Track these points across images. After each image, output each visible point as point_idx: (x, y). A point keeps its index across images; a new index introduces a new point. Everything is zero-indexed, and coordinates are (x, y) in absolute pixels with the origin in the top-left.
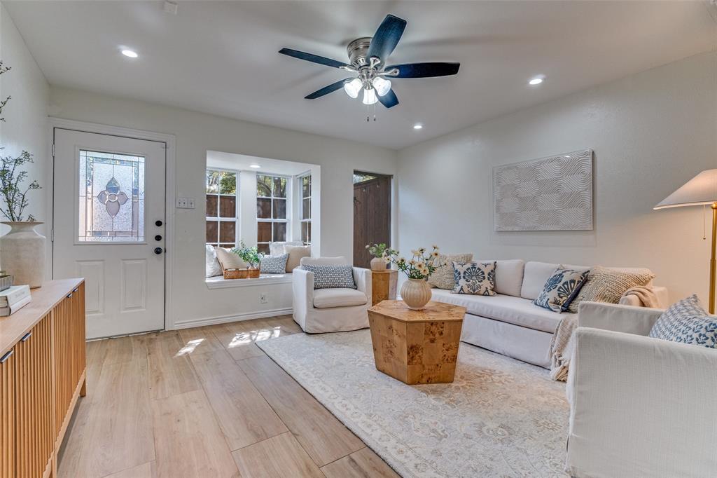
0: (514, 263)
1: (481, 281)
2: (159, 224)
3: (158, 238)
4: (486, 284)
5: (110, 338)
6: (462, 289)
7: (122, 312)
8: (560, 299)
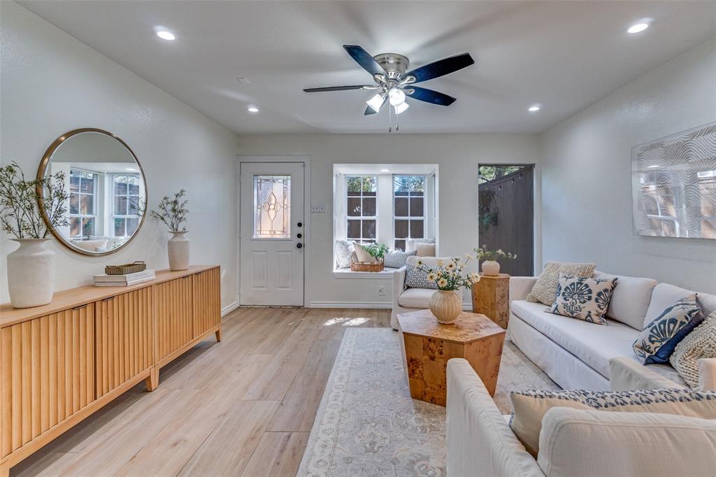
0: (641, 281)
1: (585, 302)
2: (300, 225)
3: (299, 236)
4: (591, 307)
5: (271, 307)
6: (556, 309)
7: (278, 289)
8: (651, 344)
